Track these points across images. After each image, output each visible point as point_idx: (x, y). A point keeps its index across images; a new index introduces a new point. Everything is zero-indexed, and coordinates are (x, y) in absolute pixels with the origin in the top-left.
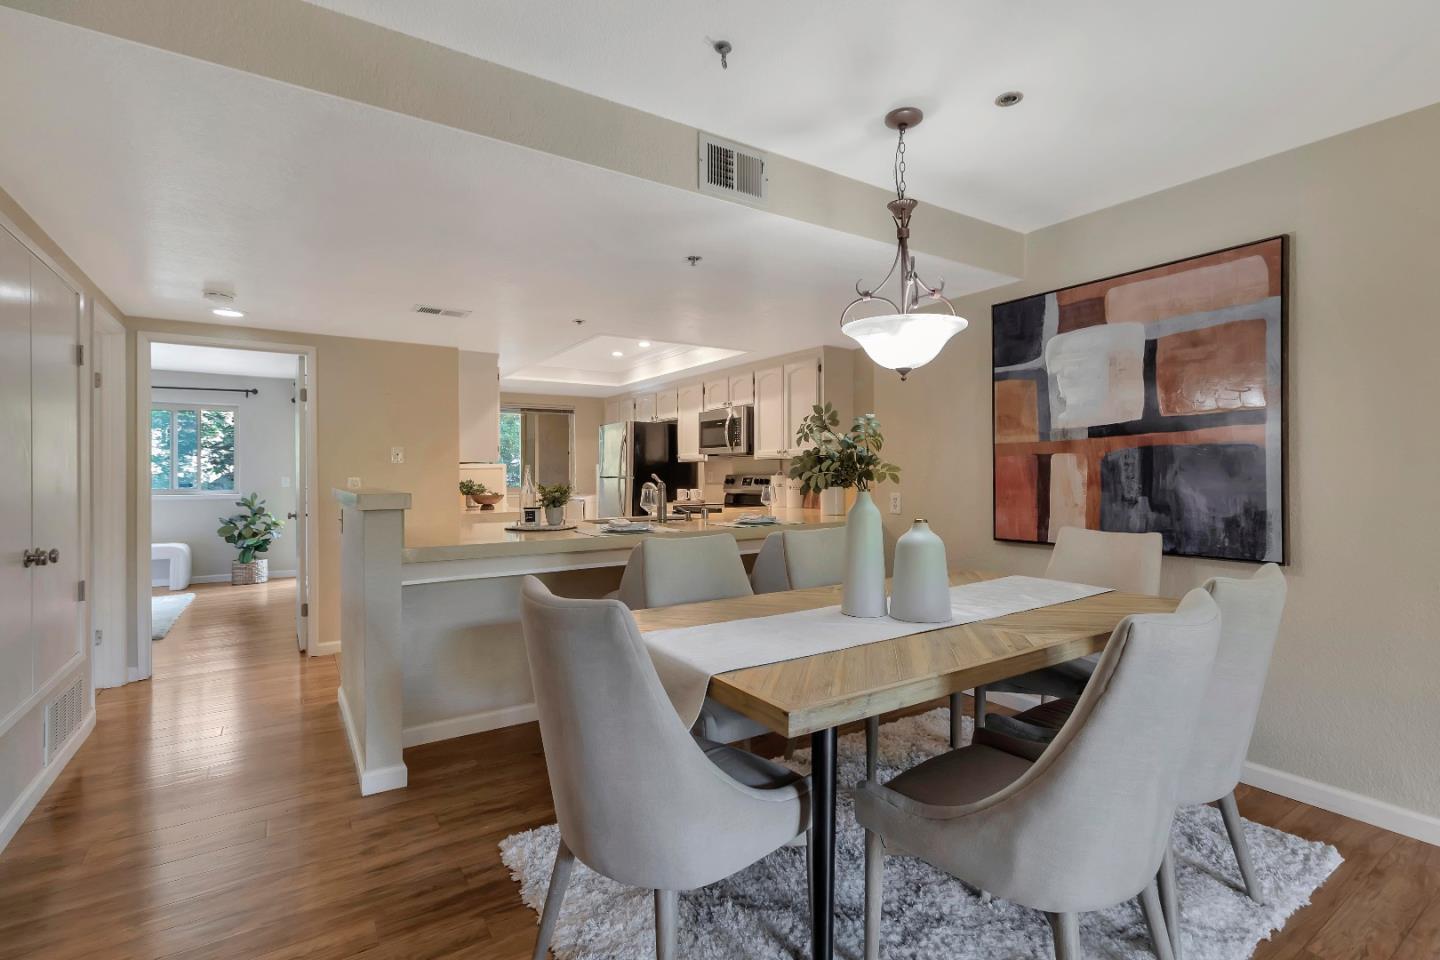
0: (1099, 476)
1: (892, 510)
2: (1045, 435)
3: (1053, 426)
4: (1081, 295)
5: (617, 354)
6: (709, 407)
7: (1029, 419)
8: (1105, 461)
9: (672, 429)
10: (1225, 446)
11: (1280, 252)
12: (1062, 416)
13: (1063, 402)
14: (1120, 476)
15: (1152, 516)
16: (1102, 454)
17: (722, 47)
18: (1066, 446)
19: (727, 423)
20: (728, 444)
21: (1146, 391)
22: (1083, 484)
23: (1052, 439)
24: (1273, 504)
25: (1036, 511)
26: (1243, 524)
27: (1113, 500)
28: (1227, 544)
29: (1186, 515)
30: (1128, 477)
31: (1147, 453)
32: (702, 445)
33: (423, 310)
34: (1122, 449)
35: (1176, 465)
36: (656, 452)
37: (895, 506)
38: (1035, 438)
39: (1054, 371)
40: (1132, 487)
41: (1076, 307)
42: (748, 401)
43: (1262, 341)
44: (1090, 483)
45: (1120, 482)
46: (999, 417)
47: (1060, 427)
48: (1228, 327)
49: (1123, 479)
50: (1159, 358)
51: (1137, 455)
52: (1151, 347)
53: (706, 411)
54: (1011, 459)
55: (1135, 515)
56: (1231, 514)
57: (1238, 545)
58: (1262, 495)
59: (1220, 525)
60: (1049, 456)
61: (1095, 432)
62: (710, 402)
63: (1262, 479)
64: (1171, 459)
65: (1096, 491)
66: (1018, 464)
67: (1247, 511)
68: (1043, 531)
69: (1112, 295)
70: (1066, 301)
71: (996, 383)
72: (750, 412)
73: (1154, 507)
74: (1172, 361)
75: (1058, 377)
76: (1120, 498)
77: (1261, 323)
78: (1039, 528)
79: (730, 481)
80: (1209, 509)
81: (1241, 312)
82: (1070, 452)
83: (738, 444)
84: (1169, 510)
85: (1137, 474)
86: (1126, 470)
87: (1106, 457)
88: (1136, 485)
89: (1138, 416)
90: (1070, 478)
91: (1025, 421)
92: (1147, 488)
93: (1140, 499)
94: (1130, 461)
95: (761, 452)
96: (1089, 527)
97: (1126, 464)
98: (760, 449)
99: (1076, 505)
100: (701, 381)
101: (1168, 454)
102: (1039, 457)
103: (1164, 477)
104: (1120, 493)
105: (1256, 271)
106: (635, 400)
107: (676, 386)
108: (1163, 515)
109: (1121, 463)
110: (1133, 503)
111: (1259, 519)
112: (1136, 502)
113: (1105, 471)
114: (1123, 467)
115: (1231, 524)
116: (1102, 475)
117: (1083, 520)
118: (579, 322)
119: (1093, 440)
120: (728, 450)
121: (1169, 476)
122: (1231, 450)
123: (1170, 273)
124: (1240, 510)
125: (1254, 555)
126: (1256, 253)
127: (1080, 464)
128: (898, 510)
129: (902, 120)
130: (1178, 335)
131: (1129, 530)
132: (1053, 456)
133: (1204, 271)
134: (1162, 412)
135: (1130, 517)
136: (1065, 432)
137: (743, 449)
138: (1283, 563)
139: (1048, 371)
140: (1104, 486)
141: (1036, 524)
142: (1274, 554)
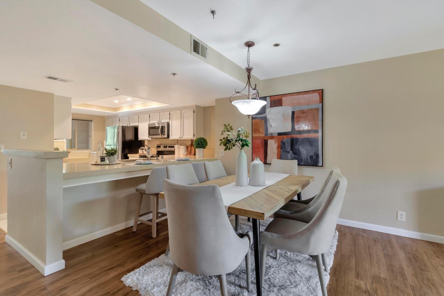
0: (280, 146)
1: (221, 155)
2: (266, 135)
3: (268, 132)
4: (276, 98)
5: (116, 101)
6: (152, 122)
7: (262, 130)
8: (282, 142)
9: (136, 129)
11: (321, 93)
12: (271, 130)
13: (271, 126)
14: (285, 146)
15: (293, 156)
16: (281, 140)
17: (213, 12)
18: (272, 137)
19: (160, 128)
20: (160, 134)
21: (292, 124)
22: (276, 148)
23: (268, 136)
24: (320, 153)
25: (264, 155)
26: (314, 157)
27: (284, 151)
28: (310, 162)
29: (301, 155)
30: (287, 146)
31: (292, 140)
32: (149, 134)
33: (50, 78)
34: (286, 139)
35: (299, 143)
36: (130, 136)
37: (222, 154)
38: (263, 135)
39: (269, 117)
40: (289, 149)
41: (275, 101)
42: (168, 121)
43: (318, 113)
44: (278, 147)
45: (286, 147)
46: (254, 129)
47: (270, 132)
48: (311, 109)
49: (286, 146)
50: (295, 116)
51: (290, 140)
52: (293, 113)
53: (150, 123)
54: (257, 141)
55: (289, 156)
56: (311, 155)
57: (313, 162)
58: (318, 150)
59: (309, 158)
60: (268, 140)
61: (279, 134)
62: (152, 121)
63: (318, 146)
64: (298, 142)
65: (280, 149)
66: (259, 142)
67: (315, 154)
69: (284, 99)
70: (272, 99)
71: (253, 120)
72: (168, 124)
73: (294, 153)
74: (298, 117)
75: (270, 119)
76: (285, 151)
77: (318, 109)
78: (265, 159)
79: (158, 147)
80: (306, 154)
81: (314, 106)
82: (273, 139)
83: (164, 135)
84: (297, 154)
85: (290, 145)
86: (287, 144)
87: (282, 141)
88: (289, 148)
89: (290, 130)
90: (273, 146)
91: (261, 130)
92: (292, 149)
93: (290, 151)
94: (288, 142)
95: (171, 137)
96: (278, 158)
97: (287, 143)
98: (172, 136)
99: (275, 153)
100: (149, 113)
101: (297, 139)
102: (265, 140)
103: (296, 146)
104: (285, 150)
105: (316, 96)
106: (119, 118)
107: (139, 114)
108: (296, 155)
109: (286, 142)
111: (317, 156)
112: (289, 152)
113: (282, 144)
114: (286, 143)
115: (311, 157)
116: (281, 145)
117: (276, 157)
118: (117, 89)
119: (279, 136)
120: (160, 136)
121: (297, 146)
122: (311, 139)
123: (298, 95)
124: (313, 154)
125: (316, 164)
126: (317, 93)
127: (275, 142)
128: (223, 155)
129: (249, 45)
130: (300, 111)
131: (287, 159)
132: (269, 140)
133: (306, 95)
134: (296, 129)
135: (288, 156)
136: (271, 134)
137: (166, 136)
138: (322, 166)
139: (267, 118)
140: (281, 148)
141: (264, 158)
142: (320, 164)
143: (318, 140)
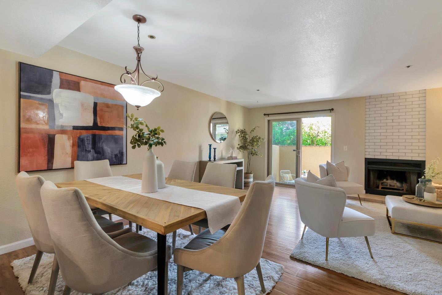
0: (77, 143)
2: (52, 127)
3: (57, 124)
4: (70, 78)
8: (79, 138)
10: (115, 136)
12: (61, 120)
13: (61, 115)
14: (85, 144)
15: (95, 155)
16: (78, 135)
18: (63, 132)
21: (94, 117)
22: (70, 146)
23: (56, 128)
24: (124, 151)
25: (46, 157)
26: (119, 155)
27: (82, 151)
28: (115, 161)
29: (105, 154)
30: (87, 143)
31: (94, 136)
34: (86, 135)
35: (102, 140)
38: (46, 127)
39: (57, 102)
41: (68, 82)
44: (73, 145)
45: (85, 145)
47: (60, 124)
48: (116, 105)
49: (86, 144)
50: (98, 108)
51: (91, 137)
52: (95, 104)
54: (31, 135)
55: (90, 156)
56: (116, 153)
57: (117, 161)
58: (122, 148)
59: (114, 156)
61: (75, 128)
63: (123, 144)
65: (76, 148)
66: (36, 137)
67: (119, 152)
68: (50, 165)
69: (83, 83)
70: (63, 78)
71: (21, 99)
73: (96, 152)
74: (101, 110)
75: (59, 105)
76: (85, 150)
77: (123, 107)
78: (48, 164)
80: (111, 152)
81: (119, 103)
82: (65, 134)
84: (101, 153)
85: (91, 142)
86: (87, 141)
87: (80, 136)
88: (90, 146)
89: (91, 124)
90: (64, 143)
92: (94, 147)
93: (92, 150)
94: (89, 138)
97: (87, 139)
99: (67, 153)
101: (100, 137)
102: (49, 135)
103: (99, 144)
104: (85, 149)
108: (99, 155)
109: (86, 139)
110: (89, 151)
111: (122, 154)
112: (90, 151)
113: (79, 142)
114: (86, 140)
115: (116, 155)
116: (78, 142)
119: (75, 130)
121: (101, 143)
122: (116, 137)
125: (121, 163)
127: (69, 139)
130: (103, 103)
131: (88, 160)
132: (56, 135)
134: (99, 124)
135: (88, 156)
136: (62, 126)
138: (126, 164)
139: (54, 102)
140: (79, 146)
141: (47, 162)
142: (124, 162)
143: (122, 138)
